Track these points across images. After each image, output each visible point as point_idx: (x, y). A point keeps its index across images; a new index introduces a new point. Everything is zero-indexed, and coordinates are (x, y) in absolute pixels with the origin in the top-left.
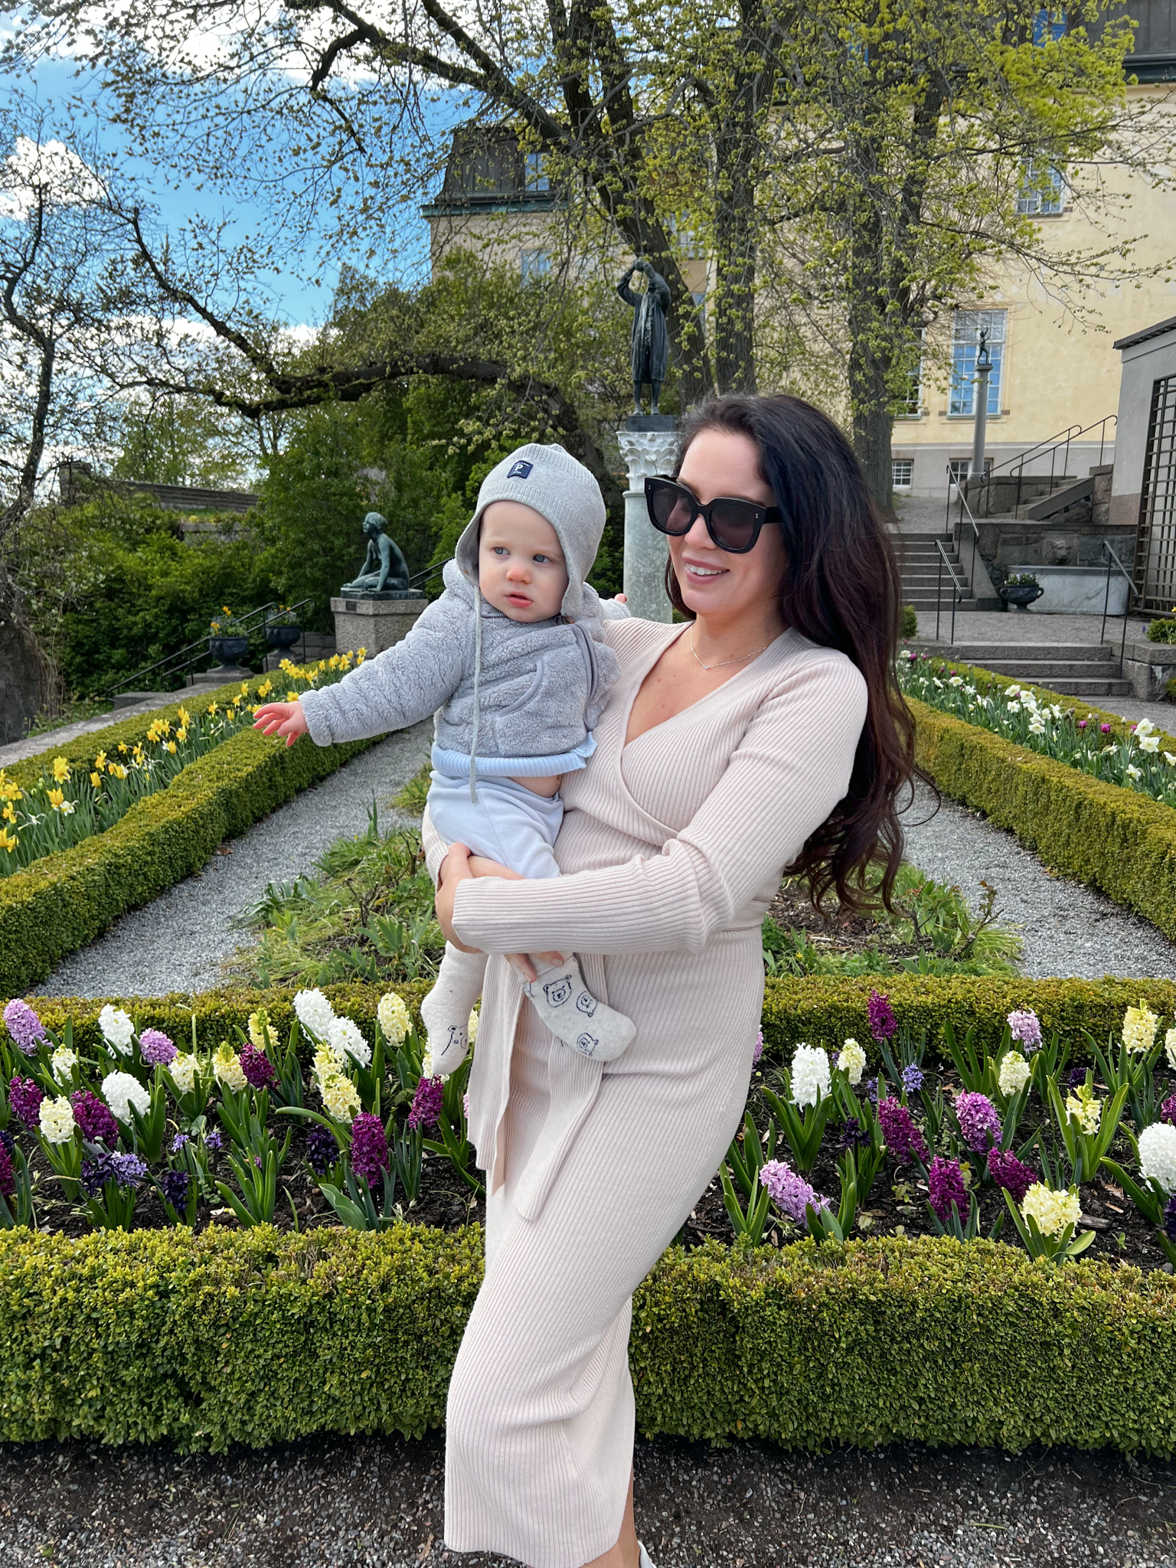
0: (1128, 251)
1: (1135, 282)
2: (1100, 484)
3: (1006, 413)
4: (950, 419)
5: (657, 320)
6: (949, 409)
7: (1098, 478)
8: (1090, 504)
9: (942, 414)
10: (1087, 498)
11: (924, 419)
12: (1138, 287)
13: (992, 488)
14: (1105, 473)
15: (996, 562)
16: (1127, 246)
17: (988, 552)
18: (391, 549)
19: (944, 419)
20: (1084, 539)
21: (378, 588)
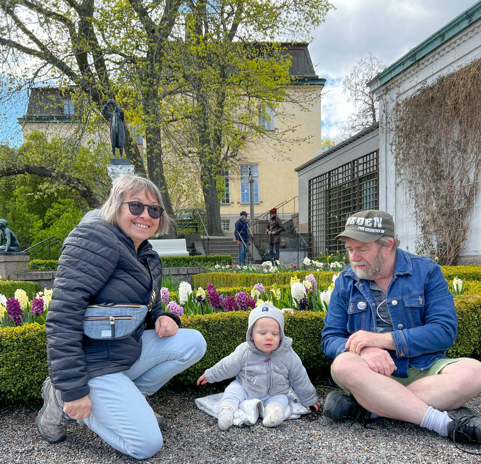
0: (295, 130)
1: (298, 143)
2: (295, 221)
3: (262, 202)
4: (242, 205)
5: (120, 123)
6: (241, 201)
7: (294, 219)
8: (292, 228)
9: (238, 203)
10: (291, 226)
11: (232, 205)
12: (299, 145)
13: (258, 225)
14: (296, 216)
15: (261, 248)
16: (294, 129)
17: (258, 244)
18: (11, 234)
19: (239, 205)
20: (291, 239)
21: (6, 250)
